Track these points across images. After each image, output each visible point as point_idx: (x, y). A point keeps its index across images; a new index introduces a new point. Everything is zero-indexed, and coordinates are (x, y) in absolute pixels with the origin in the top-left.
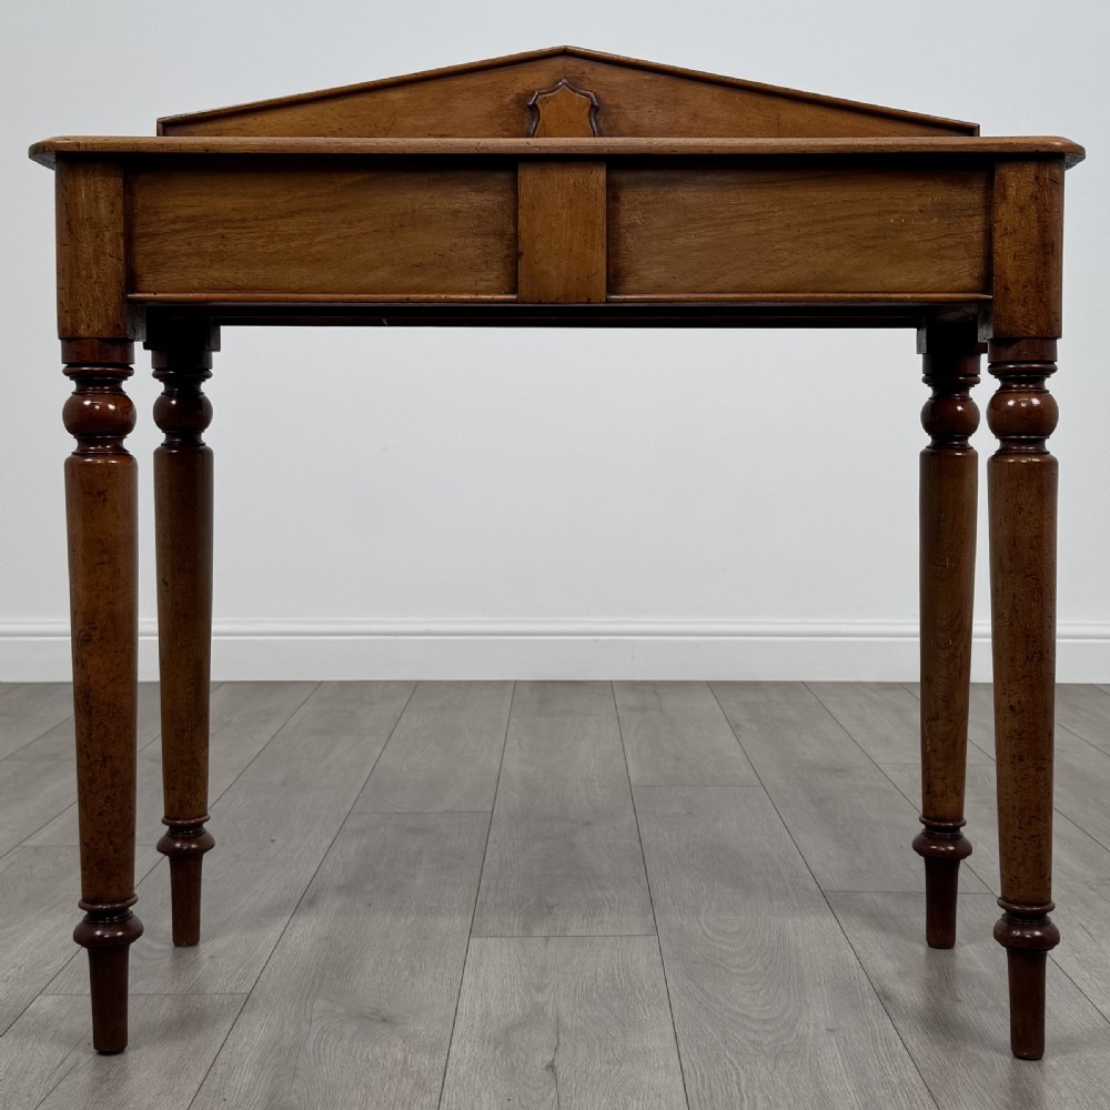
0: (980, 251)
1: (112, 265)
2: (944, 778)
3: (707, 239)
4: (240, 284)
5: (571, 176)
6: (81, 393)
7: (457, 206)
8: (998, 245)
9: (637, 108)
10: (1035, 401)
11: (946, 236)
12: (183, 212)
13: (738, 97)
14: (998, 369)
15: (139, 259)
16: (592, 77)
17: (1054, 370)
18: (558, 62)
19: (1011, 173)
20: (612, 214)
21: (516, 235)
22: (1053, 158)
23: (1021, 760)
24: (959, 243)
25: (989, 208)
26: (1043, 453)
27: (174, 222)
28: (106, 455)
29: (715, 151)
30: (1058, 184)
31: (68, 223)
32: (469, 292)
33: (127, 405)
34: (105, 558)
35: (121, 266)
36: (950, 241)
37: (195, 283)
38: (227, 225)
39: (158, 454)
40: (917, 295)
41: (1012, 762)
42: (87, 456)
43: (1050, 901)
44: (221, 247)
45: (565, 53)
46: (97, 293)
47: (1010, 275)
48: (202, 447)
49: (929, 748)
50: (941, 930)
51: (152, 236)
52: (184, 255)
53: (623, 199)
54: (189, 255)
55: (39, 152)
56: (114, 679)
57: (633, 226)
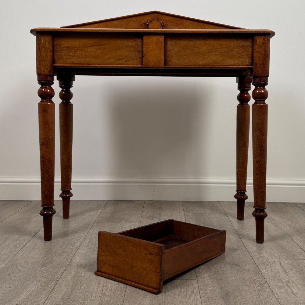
0: (250, 56)
1: (49, 58)
2: (241, 181)
3: (187, 53)
4: (79, 62)
5: (155, 38)
6: (42, 88)
7: (129, 45)
8: (255, 55)
9: (172, 25)
10: (263, 91)
11: (243, 53)
12: (66, 46)
13: (195, 23)
14: (254, 84)
15: (55, 56)
16: (161, 18)
17: (267, 84)
18: (154, 15)
19: (258, 38)
20: (165, 47)
21: (143, 52)
22: (268, 35)
23: (259, 174)
24: (246, 54)
25: (253, 46)
26: (264, 103)
27: (64, 48)
28: (47, 102)
29: (189, 32)
30: (269, 41)
31: (39, 48)
32: (132, 65)
33: (52, 91)
34: (47, 126)
35: (51, 58)
36: (243, 54)
37: (69, 62)
38: (76, 49)
39: (60, 105)
40: (236, 66)
41: (257, 175)
42: (43, 102)
43: (265, 207)
44: (74, 54)
45: (155, 12)
46: (46, 64)
47: (257, 62)
48: (70, 103)
49: (238, 174)
50: (241, 216)
51: (58, 51)
52: (66, 55)
53: (168, 44)
54: (67, 56)
55: (33, 31)
56: (49, 154)
57: (170, 50)
